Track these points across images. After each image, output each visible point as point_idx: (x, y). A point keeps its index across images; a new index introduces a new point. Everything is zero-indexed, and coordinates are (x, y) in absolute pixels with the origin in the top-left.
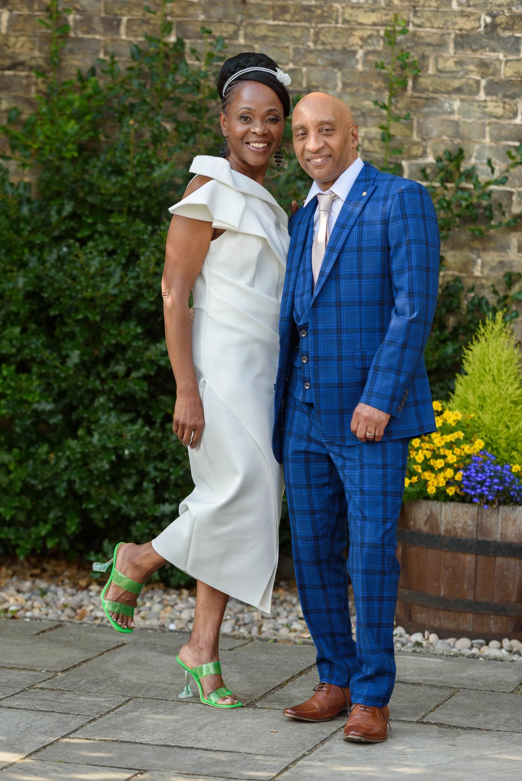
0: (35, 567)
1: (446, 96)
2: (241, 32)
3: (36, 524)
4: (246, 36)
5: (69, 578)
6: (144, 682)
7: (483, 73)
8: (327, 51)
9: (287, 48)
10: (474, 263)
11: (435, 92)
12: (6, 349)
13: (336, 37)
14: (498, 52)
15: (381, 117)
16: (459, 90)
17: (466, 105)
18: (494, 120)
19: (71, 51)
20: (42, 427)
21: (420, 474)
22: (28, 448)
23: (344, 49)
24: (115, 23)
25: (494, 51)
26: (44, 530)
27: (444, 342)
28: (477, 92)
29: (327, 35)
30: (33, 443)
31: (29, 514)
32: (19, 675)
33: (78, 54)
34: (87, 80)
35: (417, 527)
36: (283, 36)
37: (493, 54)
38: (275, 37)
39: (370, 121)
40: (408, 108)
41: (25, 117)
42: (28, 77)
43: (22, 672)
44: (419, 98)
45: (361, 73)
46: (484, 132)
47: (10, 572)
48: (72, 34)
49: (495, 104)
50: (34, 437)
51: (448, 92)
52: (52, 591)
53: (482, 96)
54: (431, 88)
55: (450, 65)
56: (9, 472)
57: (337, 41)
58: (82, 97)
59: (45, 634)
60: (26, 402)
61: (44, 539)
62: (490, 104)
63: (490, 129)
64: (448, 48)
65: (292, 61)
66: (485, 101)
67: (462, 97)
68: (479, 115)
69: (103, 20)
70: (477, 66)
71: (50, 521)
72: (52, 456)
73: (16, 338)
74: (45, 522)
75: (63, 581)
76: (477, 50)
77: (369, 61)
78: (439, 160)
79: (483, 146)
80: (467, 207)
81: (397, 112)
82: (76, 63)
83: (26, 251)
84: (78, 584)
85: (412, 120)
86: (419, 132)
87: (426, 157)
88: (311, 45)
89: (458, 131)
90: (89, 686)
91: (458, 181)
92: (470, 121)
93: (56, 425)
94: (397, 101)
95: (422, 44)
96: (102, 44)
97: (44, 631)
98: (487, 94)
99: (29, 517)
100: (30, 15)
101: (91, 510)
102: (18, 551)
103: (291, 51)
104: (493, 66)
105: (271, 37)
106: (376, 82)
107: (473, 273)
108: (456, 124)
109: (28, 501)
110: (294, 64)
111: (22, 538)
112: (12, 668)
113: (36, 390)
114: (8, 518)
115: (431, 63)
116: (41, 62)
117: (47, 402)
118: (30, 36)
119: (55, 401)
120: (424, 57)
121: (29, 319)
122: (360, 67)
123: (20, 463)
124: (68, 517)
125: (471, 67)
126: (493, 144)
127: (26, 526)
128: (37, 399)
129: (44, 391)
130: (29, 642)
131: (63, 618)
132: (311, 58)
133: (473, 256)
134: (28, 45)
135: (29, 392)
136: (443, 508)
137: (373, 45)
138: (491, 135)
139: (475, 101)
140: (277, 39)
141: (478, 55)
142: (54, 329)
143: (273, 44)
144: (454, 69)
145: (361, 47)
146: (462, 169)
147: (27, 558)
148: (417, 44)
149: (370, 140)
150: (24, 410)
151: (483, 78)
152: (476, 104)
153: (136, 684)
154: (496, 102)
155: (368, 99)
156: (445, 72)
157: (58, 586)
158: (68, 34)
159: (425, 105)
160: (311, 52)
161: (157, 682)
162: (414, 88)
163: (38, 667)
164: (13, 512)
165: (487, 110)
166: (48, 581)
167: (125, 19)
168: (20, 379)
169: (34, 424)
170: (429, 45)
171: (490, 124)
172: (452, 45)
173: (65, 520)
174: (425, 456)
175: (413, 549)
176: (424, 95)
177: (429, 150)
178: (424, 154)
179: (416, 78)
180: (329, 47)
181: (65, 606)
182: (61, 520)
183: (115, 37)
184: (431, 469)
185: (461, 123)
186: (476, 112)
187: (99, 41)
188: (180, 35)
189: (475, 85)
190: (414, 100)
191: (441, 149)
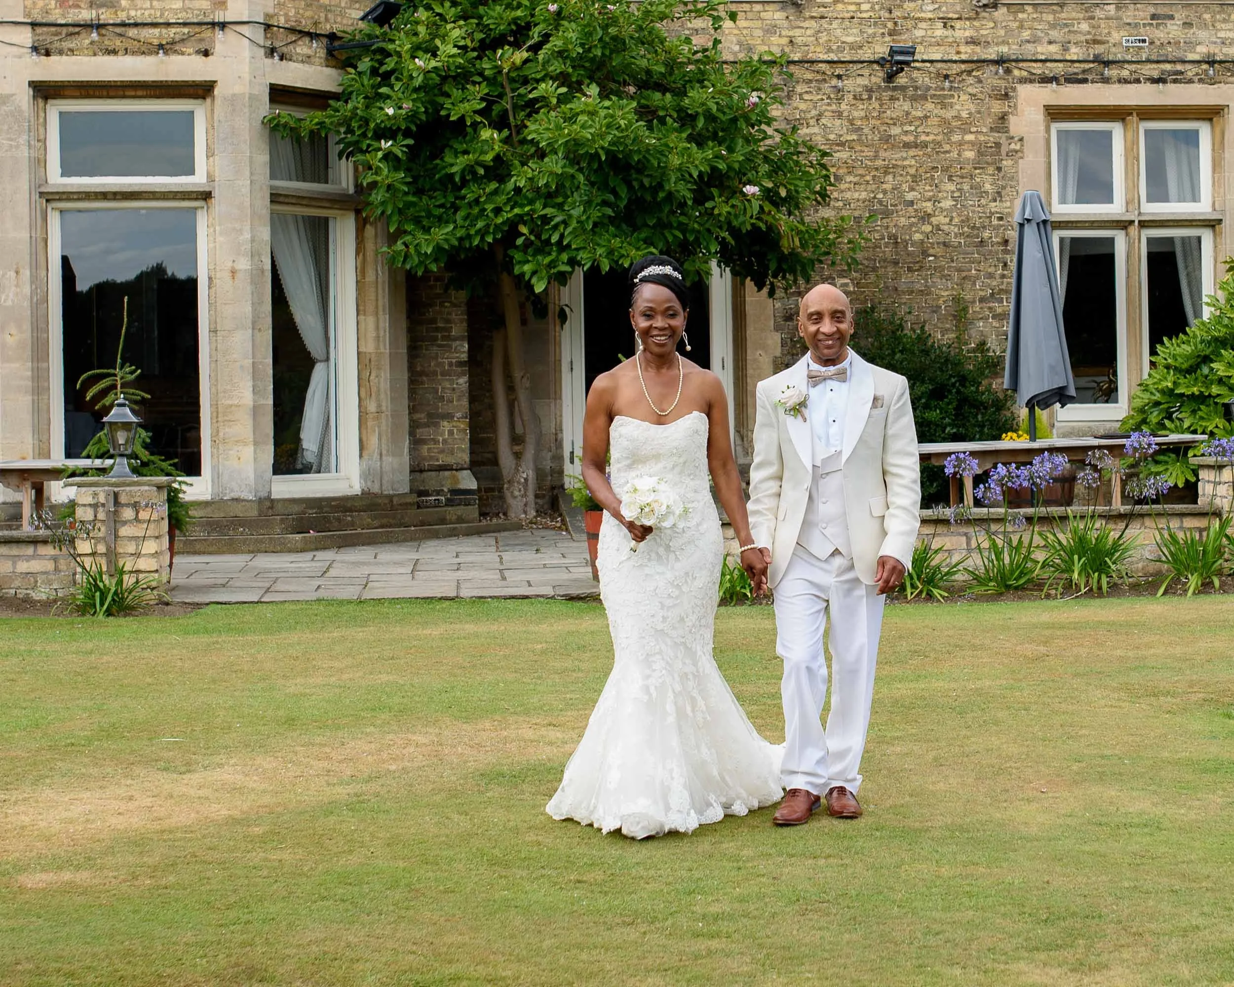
8: (930, 306)
11: (972, 320)
15: (953, 330)
16: (981, 318)
17: (985, 324)
23: (937, 305)
39: (949, 332)
40: (963, 326)
44: (967, 322)
45: (944, 314)
51: (978, 320)
53: (991, 320)
54: (971, 318)
55: (978, 309)
64: (976, 303)
67: (983, 321)
70: (988, 309)
77: (947, 309)
78: (976, 345)
79: (991, 339)
80: (990, 362)
81: (959, 328)
85: (965, 331)
86: (968, 335)
87: (972, 344)
89: (982, 334)
91: (984, 352)
92: (987, 330)
94: (959, 324)
95: (967, 302)
106: (950, 317)
108: (982, 331)
115: (970, 309)
120: (967, 307)
122: (943, 312)
125: (986, 310)
132: (924, 310)
137: (948, 303)
139: (988, 322)
145: (943, 304)
146: (985, 348)
148: (964, 302)
149: (950, 340)
155: (948, 324)
156: (976, 312)
159: (970, 325)
160: (924, 307)
162: (965, 319)
170: (969, 302)
172: (978, 302)
176: (969, 321)
177: (972, 342)
179: (965, 315)
186: (989, 326)
189: (987, 316)
190: (965, 323)
191: (977, 341)
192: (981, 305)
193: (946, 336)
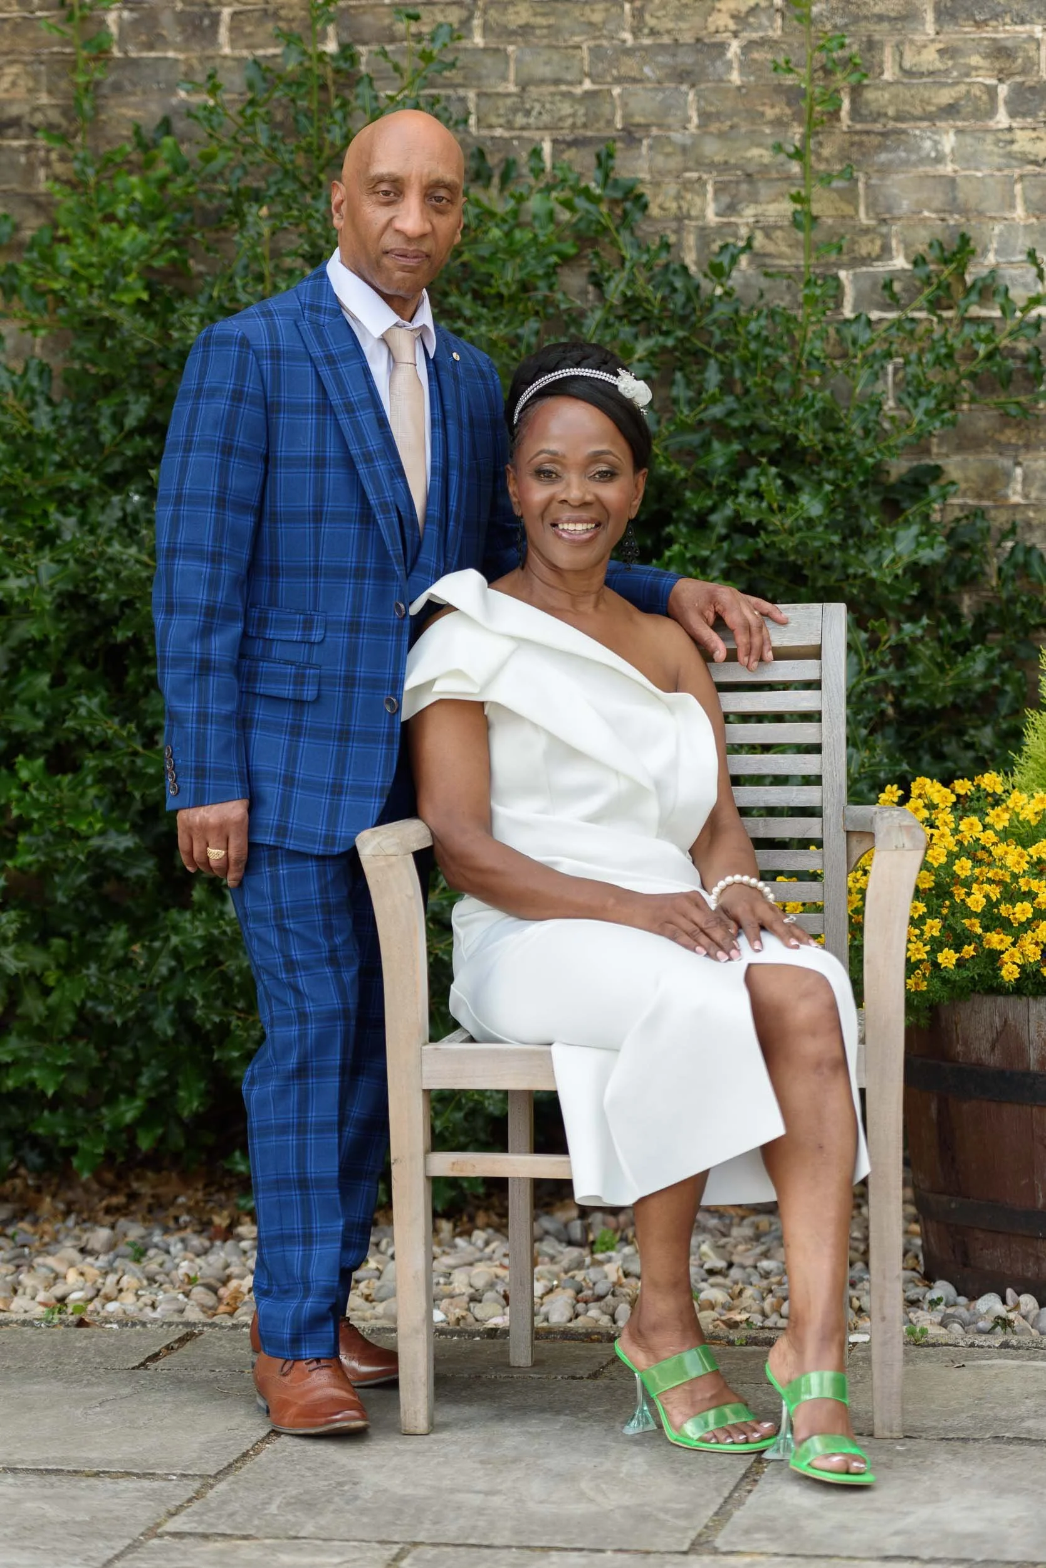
0: (114, 1190)
1: (925, 124)
2: (477, 22)
3: (111, 1100)
4: (486, 29)
5: (189, 1211)
6: (422, 1492)
7: (1001, 71)
8: (663, 47)
9: (578, 47)
10: (1008, 476)
11: (898, 118)
12: (24, 722)
13: (679, 17)
14: (1032, 22)
15: (788, 178)
16: (951, 110)
17: (969, 140)
18: (1030, 168)
19: (117, 88)
20: (109, 887)
21: (980, 937)
22: (83, 934)
23: (698, 40)
24: (206, 22)
25: (1023, 22)
26: (129, 1112)
27: (963, 648)
28: (992, 112)
29: (660, 13)
30: (95, 923)
31: (95, 1077)
32: (116, 1495)
33: (133, 94)
34: (156, 144)
35: (974, 1057)
36: (566, 22)
37: (1019, 28)
38: (549, 27)
39: (764, 191)
40: (844, 156)
41: (27, 234)
42: (29, 149)
43: (123, 1484)
44: (868, 133)
45: (739, 88)
46: (1013, 197)
47: (62, 1206)
48: (116, 53)
49: (1034, 135)
50: (95, 911)
51: (930, 117)
52: (156, 1246)
53: (1002, 119)
54: (891, 112)
55: (929, 58)
56: (46, 991)
57: (683, 25)
58: (146, 181)
59: (159, 1364)
60: (75, 835)
61: (131, 1130)
62: (1019, 135)
63: (1024, 189)
64: (923, 22)
65: (589, 75)
66: (1010, 129)
67: (959, 124)
68: (998, 160)
69: (182, 19)
70: (986, 56)
71: (140, 1091)
72: (137, 948)
73: (44, 698)
74: (132, 1094)
75: (176, 1219)
76: (985, 22)
77: (754, 61)
78: (919, 261)
79: (1011, 227)
80: (990, 356)
81: (822, 167)
82: (130, 113)
83: (52, 509)
84: (210, 1223)
85: (857, 180)
86: (871, 206)
87: (891, 259)
88: (627, 36)
89: (955, 199)
90: (290, 1517)
91: (963, 304)
92: (979, 174)
93: (141, 881)
94: (820, 144)
95: (866, 18)
96: (183, 68)
97: (155, 1357)
98: (1012, 115)
99: (94, 1085)
100: (24, 18)
101: (231, 1064)
102: (76, 1162)
103: (585, 53)
104: (1021, 54)
105: (541, 27)
106: (773, 106)
107: (1006, 497)
108: (951, 182)
109: (92, 1051)
110: (593, 82)
111: (83, 1133)
112: (97, 1474)
113: (94, 810)
114: (50, 1092)
115: (888, 56)
116: (55, 116)
117: (122, 833)
118: (25, 63)
119: (136, 829)
120: (871, 45)
121: (67, 653)
122: (735, 77)
123: (68, 968)
124: (180, 1079)
125: (975, 60)
126: (1033, 220)
127: (90, 1105)
128: (98, 826)
129: (112, 807)
130: (126, 1391)
131: (194, 1314)
132: (629, 66)
133: (1006, 462)
134: (25, 83)
135: (79, 812)
136: (1033, 1011)
137: (760, 27)
138: (1026, 201)
139: (987, 131)
140: (554, 31)
141: (988, 33)
142: (125, 671)
143: (545, 41)
144: (938, 65)
145: (736, 35)
146: (969, 279)
147: (97, 1176)
148: (856, 19)
149: (768, 231)
150: (70, 853)
151: (1000, 80)
152: (990, 138)
153: (404, 1501)
154: (1034, 129)
155: (760, 145)
156: (922, 75)
157: (166, 1231)
158: (108, 51)
159: (882, 148)
160: (628, 52)
161: (452, 1491)
162: (855, 114)
163: (159, 1465)
164: (62, 1077)
165: (1015, 147)
166: (144, 1220)
167: (226, 12)
168: (58, 785)
169: (95, 882)
170: (880, 18)
171: (1022, 177)
172: (930, 17)
173: (175, 1086)
174: (987, 897)
175: (965, 1107)
176: (878, 127)
177: (894, 243)
178: (886, 251)
179: (856, 91)
180: (666, 40)
181: (191, 1280)
182: (166, 1087)
183: (210, 52)
184: (1005, 925)
185: (958, 180)
186: (991, 154)
187: (176, 61)
188: (346, 38)
189: (985, 97)
190: (856, 138)
191: (921, 239)
192: (953, 35)
193: (749, 212)
